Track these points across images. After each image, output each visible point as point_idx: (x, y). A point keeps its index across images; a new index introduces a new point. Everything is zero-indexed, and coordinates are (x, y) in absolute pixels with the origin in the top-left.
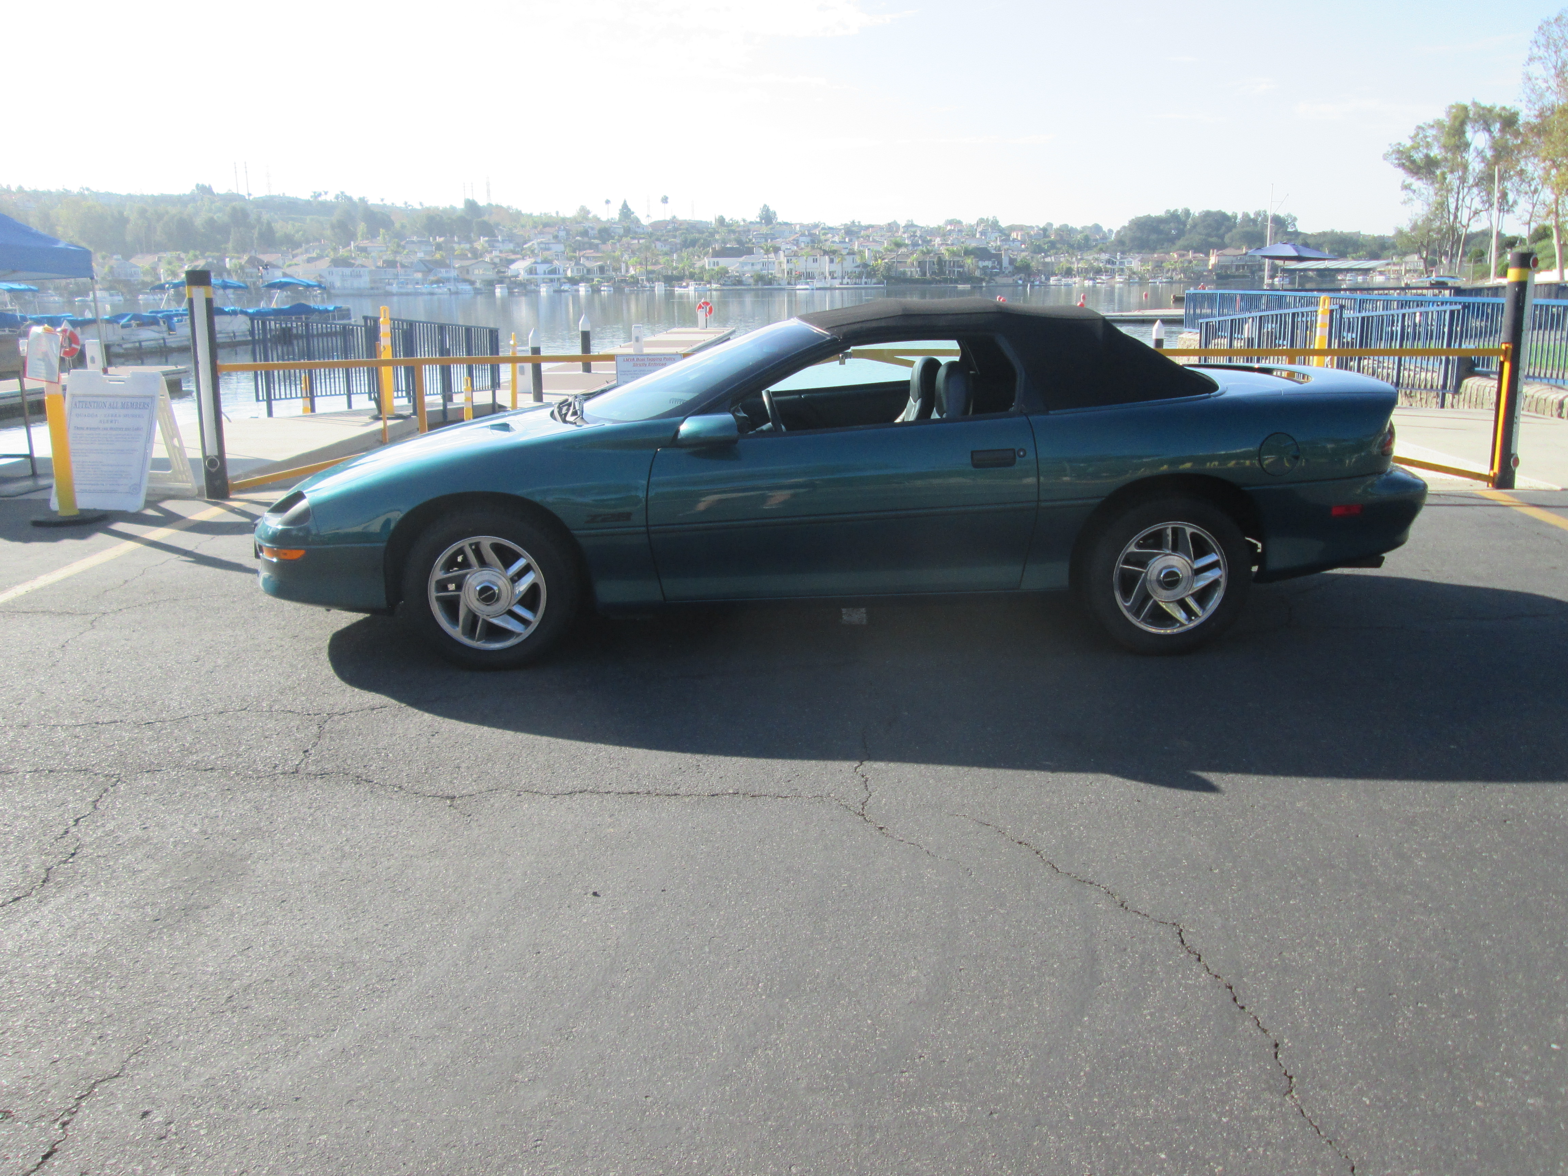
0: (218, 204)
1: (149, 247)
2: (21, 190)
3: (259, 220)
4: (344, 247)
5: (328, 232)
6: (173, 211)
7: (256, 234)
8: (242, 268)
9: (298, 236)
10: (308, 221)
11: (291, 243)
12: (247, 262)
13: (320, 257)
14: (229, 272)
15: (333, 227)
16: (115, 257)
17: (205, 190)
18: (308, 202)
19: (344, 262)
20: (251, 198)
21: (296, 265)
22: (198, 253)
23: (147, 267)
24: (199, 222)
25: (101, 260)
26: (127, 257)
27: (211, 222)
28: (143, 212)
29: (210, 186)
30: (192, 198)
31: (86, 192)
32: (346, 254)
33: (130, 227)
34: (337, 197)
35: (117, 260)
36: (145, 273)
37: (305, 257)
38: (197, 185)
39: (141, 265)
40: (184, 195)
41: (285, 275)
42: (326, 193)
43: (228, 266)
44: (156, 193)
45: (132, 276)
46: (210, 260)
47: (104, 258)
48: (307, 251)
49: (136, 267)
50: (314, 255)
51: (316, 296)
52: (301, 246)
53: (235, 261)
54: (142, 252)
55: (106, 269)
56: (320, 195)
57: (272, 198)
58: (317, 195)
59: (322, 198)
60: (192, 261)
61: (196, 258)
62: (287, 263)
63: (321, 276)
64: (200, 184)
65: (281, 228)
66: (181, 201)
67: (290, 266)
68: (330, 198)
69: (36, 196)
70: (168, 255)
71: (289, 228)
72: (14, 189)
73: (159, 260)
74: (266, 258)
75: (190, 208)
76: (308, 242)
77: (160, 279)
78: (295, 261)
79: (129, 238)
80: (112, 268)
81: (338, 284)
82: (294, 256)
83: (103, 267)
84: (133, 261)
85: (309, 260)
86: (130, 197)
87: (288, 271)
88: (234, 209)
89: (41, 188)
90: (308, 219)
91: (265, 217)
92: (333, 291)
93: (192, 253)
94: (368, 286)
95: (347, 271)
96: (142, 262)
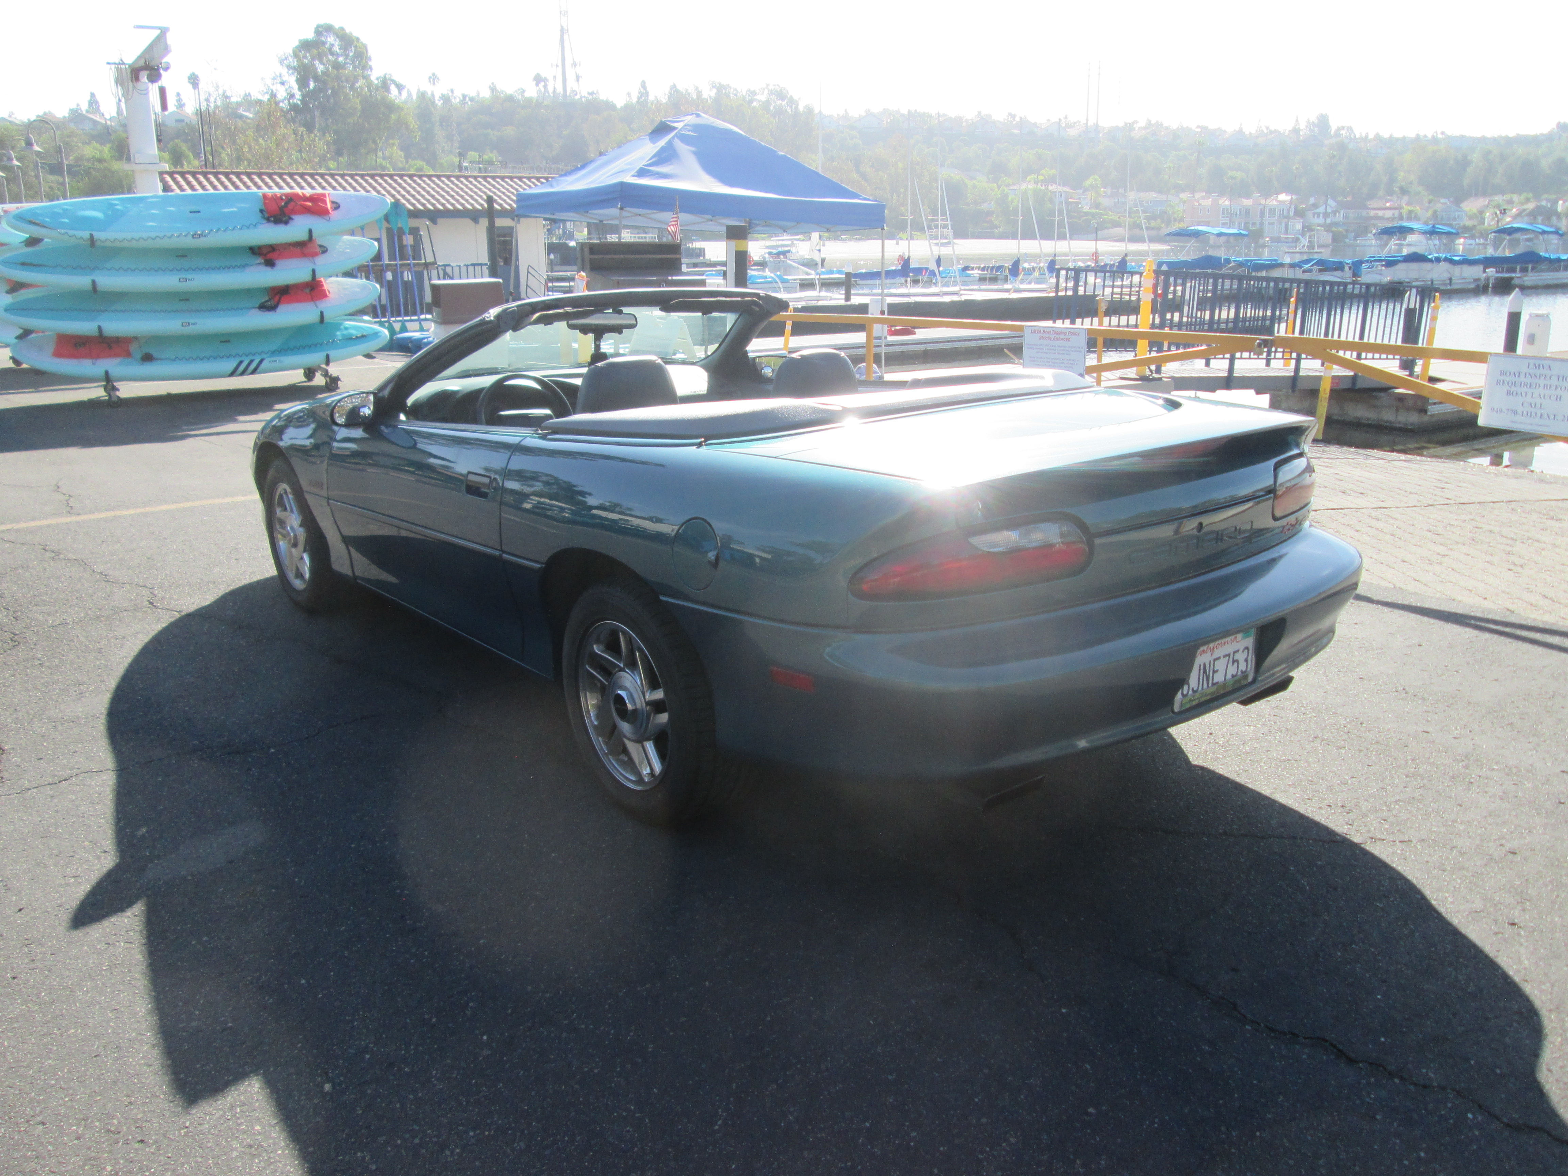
1: (1483, 188)
2: (1377, 137)
6: (1521, 151)
14: (1559, 216)
16: (1442, 201)
22: (1531, 195)
23: (1475, 211)
24: (1545, 164)
25: (1427, 205)
26: (1458, 201)
27: (1560, 163)
28: (1487, 154)
30: (1549, 137)
31: (1440, 136)
33: (1470, 169)
35: (1443, 204)
36: (1471, 218)
38: (1559, 123)
39: (1467, 209)
40: (1542, 135)
43: (1559, 209)
44: (1511, 134)
45: (1455, 219)
46: (1544, 203)
47: (1430, 202)
49: (1463, 210)
54: (1476, 195)
55: (1430, 213)
60: (1522, 204)
61: (1528, 200)
64: (1562, 121)
66: (1535, 141)
69: (1391, 142)
70: (1499, 199)
72: (1371, 136)
73: (1489, 201)
75: (1543, 149)
77: (1484, 224)
79: (1466, 182)
80: (1435, 212)
83: (1427, 211)
84: (1464, 205)
86: (1483, 139)
89: (1398, 135)
93: (1523, 197)
96: (1471, 206)
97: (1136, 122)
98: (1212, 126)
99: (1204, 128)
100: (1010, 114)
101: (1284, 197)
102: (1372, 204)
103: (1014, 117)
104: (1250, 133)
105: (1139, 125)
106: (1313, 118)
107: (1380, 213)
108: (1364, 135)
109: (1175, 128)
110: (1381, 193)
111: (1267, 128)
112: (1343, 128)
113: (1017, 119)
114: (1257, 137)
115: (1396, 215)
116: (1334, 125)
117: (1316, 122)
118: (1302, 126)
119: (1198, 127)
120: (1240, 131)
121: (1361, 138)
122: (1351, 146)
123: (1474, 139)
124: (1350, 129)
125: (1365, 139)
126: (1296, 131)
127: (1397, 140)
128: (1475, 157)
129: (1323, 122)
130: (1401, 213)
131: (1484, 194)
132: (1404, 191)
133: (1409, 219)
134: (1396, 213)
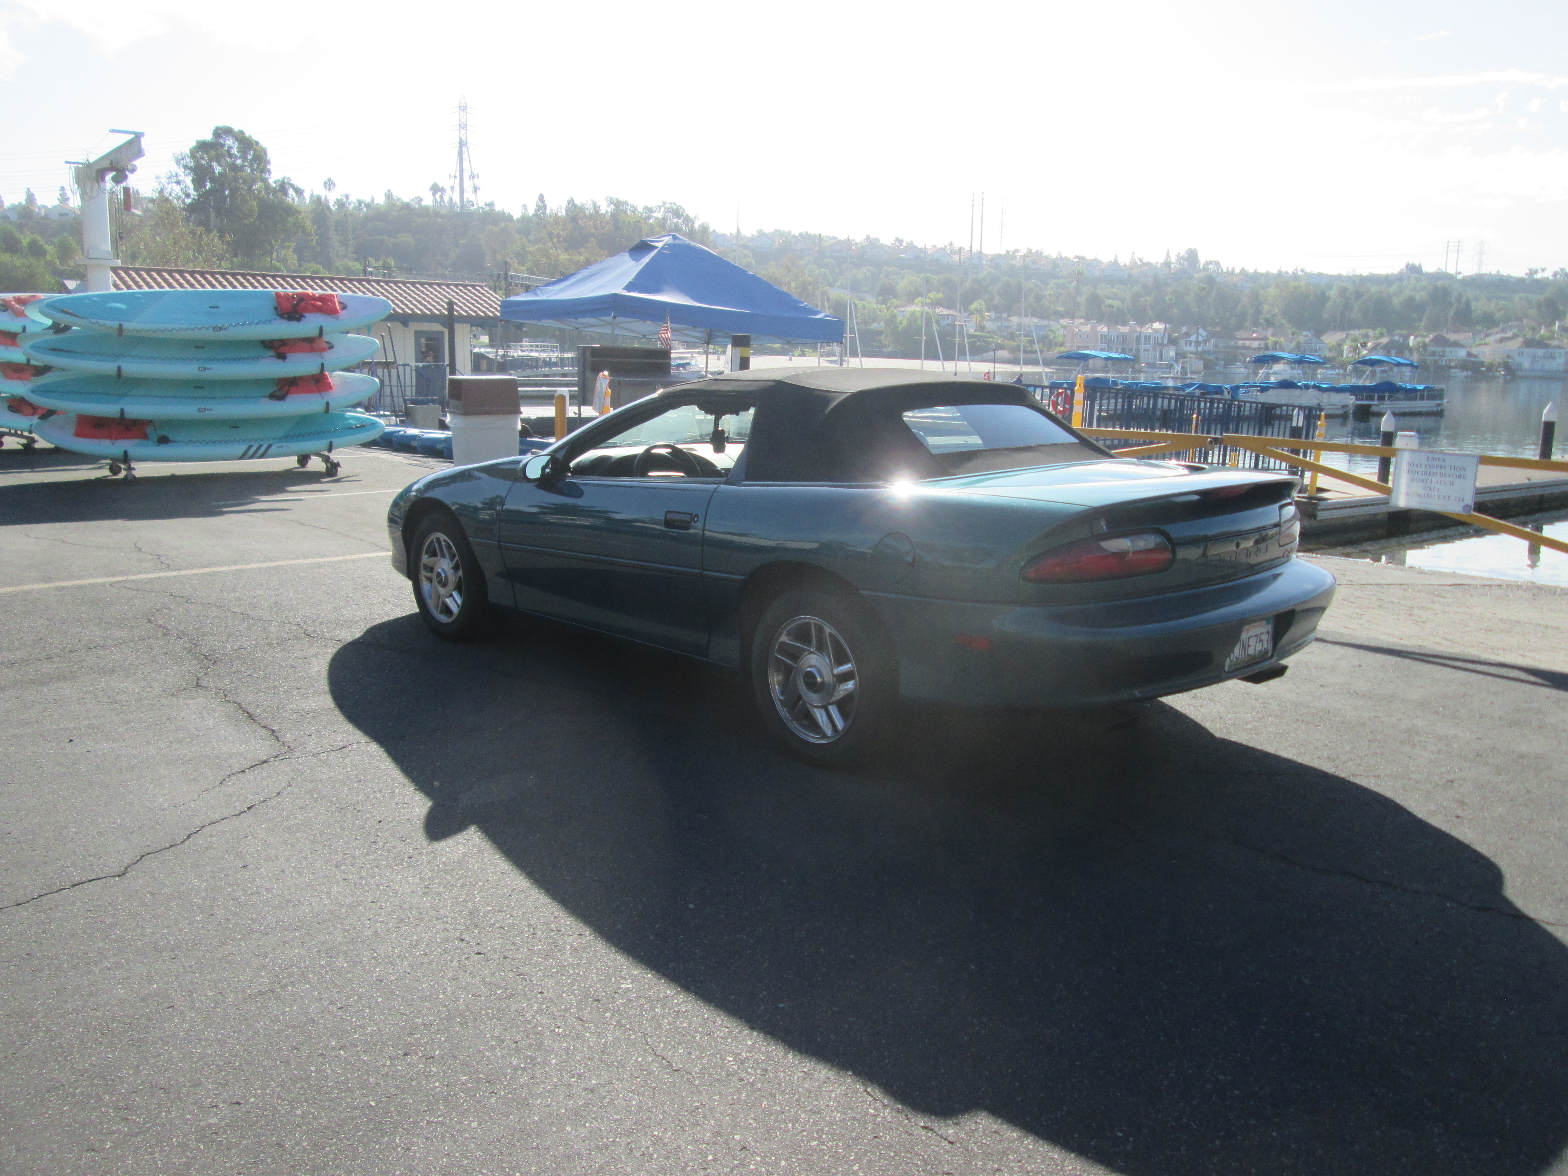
0: (1424, 283)
1: (1343, 323)
2: (1243, 271)
3: (1459, 299)
4: (1546, 327)
5: (1533, 312)
6: (1374, 289)
7: (1452, 312)
8: (1425, 346)
9: (1498, 315)
10: (1516, 299)
11: (1489, 321)
12: (1432, 341)
13: (1515, 336)
14: (1410, 350)
15: (1539, 306)
16: (1304, 333)
17: (1414, 269)
18: (1521, 281)
19: (1541, 344)
20: (1459, 277)
21: (1486, 344)
22: (1384, 330)
23: (1334, 343)
24: (1396, 301)
25: (1291, 336)
26: (1319, 333)
27: (1410, 301)
28: (1343, 291)
29: (1420, 266)
30: (1399, 278)
31: (1299, 273)
32: (1547, 334)
33: (1329, 304)
34: (1555, 275)
35: (1305, 336)
36: (1330, 350)
37: (1498, 336)
38: (1408, 265)
39: (1327, 341)
40: (1392, 275)
41: (1469, 354)
42: (1543, 270)
43: (1411, 344)
44: (1365, 273)
45: (1317, 350)
46: (1396, 338)
47: (1293, 334)
48: (1503, 331)
49: (1324, 343)
50: (1509, 334)
51: (1498, 377)
52: (1498, 325)
53: (1419, 339)
54: (1335, 329)
55: (1295, 343)
56: (1536, 272)
57: (1480, 277)
58: (1532, 272)
59: (1539, 276)
60: (1377, 338)
61: (1382, 335)
62: (1477, 342)
63: (1509, 356)
64: (1411, 263)
65: (1479, 307)
66: (1386, 280)
67: (1480, 345)
68: (1548, 274)
69: (1256, 277)
70: (1355, 333)
71: (1492, 307)
72: (1237, 271)
73: (1347, 335)
74: (1452, 337)
75: (1394, 288)
76: (1508, 320)
77: (1342, 355)
78: (1487, 340)
79: (1325, 316)
80: (1298, 343)
81: (1526, 364)
82: (1487, 335)
83: (1291, 342)
84: (1324, 338)
85: (1501, 340)
86: (1339, 277)
87: (1474, 351)
88: (1436, 288)
89: (1262, 270)
90: (1516, 298)
91: (1470, 294)
92: (1519, 373)
93: (1377, 332)
94: (1561, 368)
95: (1540, 352)
96: (1331, 339)
97: (1017, 251)
98: (1090, 257)
99: (1081, 258)
100: (897, 239)
101: (1157, 325)
102: (1240, 334)
103: (901, 241)
104: (1125, 265)
105: (1021, 254)
106: (1183, 252)
107: (1247, 343)
108: (1230, 269)
109: (1054, 257)
110: (1247, 324)
111: (1141, 260)
112: (1211, 263)
113: (904, 244)
114: (1131, 269)
115: (1262, 345)
116: (1203, 259)
117: (1186, 256)
118: (1173, 260)
119: (1076, 257)
120: (1115, 263)
121: (1228, 272)
122: (1219, 280)
123: (1331, 277)
124: (1217, 263)
125: (1232, 273)
126: (1167, 264)
127: (1261, 275)
128: (1333, 293)
129: (1192, 256)
130: (1266, 344)
131: (1342, 328)
132: (1269, 323)
133: (1275, 349)
134: (1262, 343)
